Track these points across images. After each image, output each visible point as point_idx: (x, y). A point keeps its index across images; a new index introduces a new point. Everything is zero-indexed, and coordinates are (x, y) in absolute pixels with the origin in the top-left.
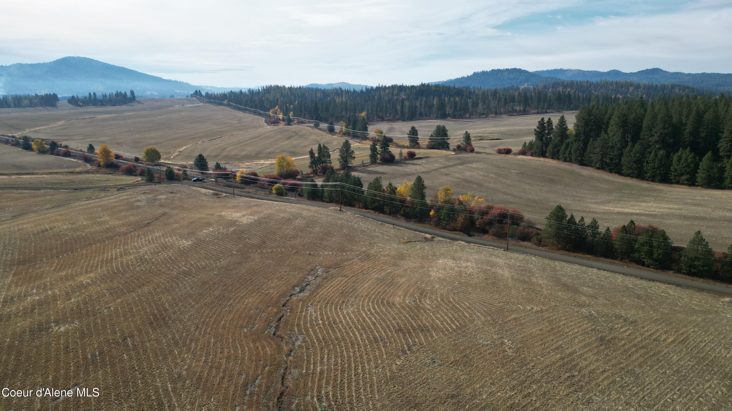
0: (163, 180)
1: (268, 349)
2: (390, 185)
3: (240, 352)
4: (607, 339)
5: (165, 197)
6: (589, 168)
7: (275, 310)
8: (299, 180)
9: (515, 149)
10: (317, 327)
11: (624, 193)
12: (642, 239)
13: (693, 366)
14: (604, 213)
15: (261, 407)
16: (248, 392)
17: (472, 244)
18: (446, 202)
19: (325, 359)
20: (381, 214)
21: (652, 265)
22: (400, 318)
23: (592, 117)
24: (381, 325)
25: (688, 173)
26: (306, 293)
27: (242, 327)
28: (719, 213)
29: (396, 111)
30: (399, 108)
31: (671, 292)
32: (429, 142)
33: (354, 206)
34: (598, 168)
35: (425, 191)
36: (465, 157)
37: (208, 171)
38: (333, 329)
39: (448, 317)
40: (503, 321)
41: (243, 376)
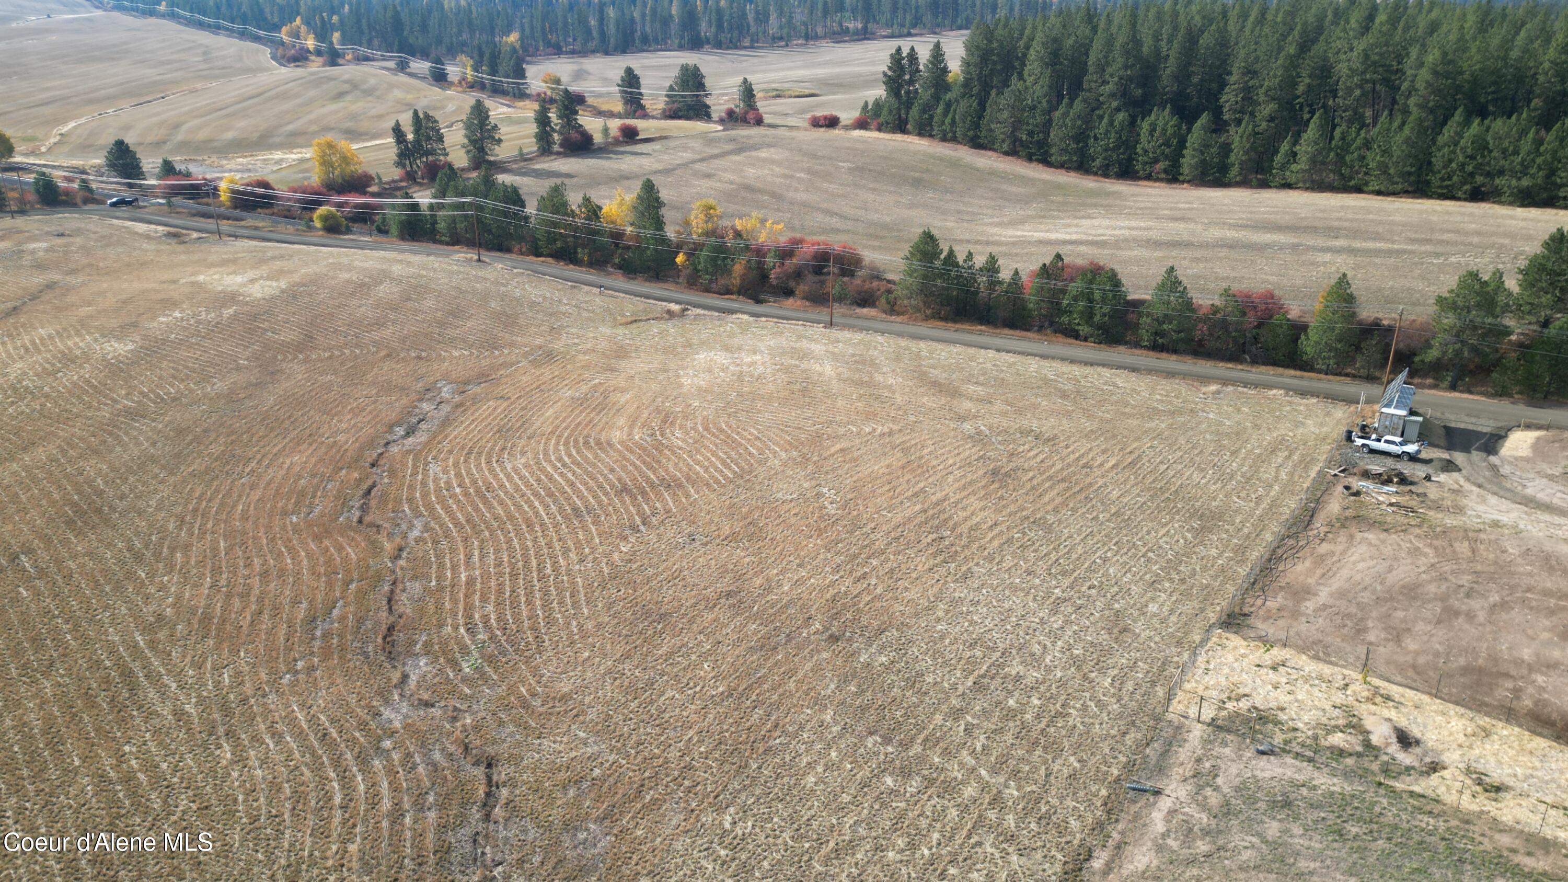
0: (32, 206)
1: (350, 550)
2: (587, 200)
3: (289, 561)
4: (1003, 471)
5: (45, 245)
6: (990, 153)
7: (356, 475)
8: (374, 195)
9: (847, 116)
10: (451, 501)
11: (1052, 202)
12: (1075, 287)
13: (1145, 503)
14: (1014, 244)
15: (349, 656)
16: (318, 633)
17: (764, 319)
18: (707, 234)
19: (476, 558)
20: (571, 266)
21: (1092, 336)
22: (623, 468)
23: (995, 45)
24: (586, 484)
25: (1166, 157)
26: (420, 438)
27: (285, 513)
28: (1216, 233)
29: (589, 31)
30: (593, 22)
31: (1120, 382)
32: (667, 103)
33: (508, 250)
34: (1006, 153)
35: (663, 211)
36: (744, 137)
37: (144, 179)
38: (486, 502)
39: (718, 458)
40: (820, 455)
41: (304, 605)
